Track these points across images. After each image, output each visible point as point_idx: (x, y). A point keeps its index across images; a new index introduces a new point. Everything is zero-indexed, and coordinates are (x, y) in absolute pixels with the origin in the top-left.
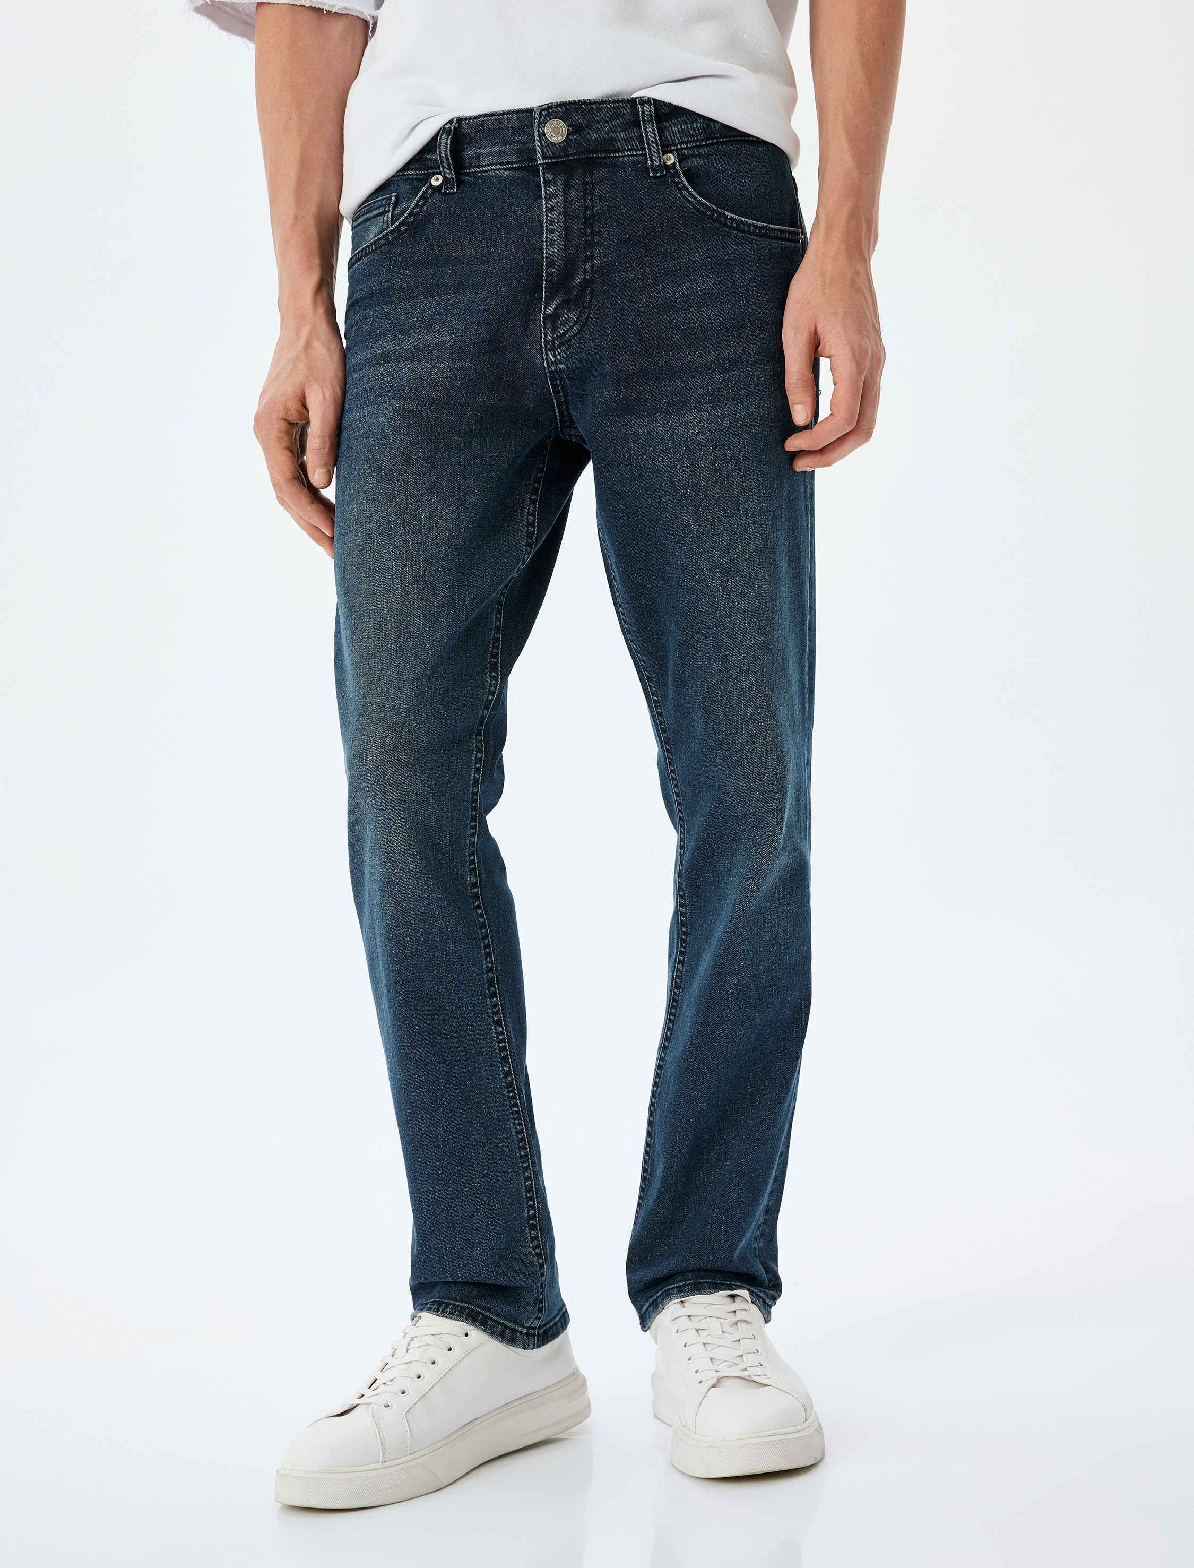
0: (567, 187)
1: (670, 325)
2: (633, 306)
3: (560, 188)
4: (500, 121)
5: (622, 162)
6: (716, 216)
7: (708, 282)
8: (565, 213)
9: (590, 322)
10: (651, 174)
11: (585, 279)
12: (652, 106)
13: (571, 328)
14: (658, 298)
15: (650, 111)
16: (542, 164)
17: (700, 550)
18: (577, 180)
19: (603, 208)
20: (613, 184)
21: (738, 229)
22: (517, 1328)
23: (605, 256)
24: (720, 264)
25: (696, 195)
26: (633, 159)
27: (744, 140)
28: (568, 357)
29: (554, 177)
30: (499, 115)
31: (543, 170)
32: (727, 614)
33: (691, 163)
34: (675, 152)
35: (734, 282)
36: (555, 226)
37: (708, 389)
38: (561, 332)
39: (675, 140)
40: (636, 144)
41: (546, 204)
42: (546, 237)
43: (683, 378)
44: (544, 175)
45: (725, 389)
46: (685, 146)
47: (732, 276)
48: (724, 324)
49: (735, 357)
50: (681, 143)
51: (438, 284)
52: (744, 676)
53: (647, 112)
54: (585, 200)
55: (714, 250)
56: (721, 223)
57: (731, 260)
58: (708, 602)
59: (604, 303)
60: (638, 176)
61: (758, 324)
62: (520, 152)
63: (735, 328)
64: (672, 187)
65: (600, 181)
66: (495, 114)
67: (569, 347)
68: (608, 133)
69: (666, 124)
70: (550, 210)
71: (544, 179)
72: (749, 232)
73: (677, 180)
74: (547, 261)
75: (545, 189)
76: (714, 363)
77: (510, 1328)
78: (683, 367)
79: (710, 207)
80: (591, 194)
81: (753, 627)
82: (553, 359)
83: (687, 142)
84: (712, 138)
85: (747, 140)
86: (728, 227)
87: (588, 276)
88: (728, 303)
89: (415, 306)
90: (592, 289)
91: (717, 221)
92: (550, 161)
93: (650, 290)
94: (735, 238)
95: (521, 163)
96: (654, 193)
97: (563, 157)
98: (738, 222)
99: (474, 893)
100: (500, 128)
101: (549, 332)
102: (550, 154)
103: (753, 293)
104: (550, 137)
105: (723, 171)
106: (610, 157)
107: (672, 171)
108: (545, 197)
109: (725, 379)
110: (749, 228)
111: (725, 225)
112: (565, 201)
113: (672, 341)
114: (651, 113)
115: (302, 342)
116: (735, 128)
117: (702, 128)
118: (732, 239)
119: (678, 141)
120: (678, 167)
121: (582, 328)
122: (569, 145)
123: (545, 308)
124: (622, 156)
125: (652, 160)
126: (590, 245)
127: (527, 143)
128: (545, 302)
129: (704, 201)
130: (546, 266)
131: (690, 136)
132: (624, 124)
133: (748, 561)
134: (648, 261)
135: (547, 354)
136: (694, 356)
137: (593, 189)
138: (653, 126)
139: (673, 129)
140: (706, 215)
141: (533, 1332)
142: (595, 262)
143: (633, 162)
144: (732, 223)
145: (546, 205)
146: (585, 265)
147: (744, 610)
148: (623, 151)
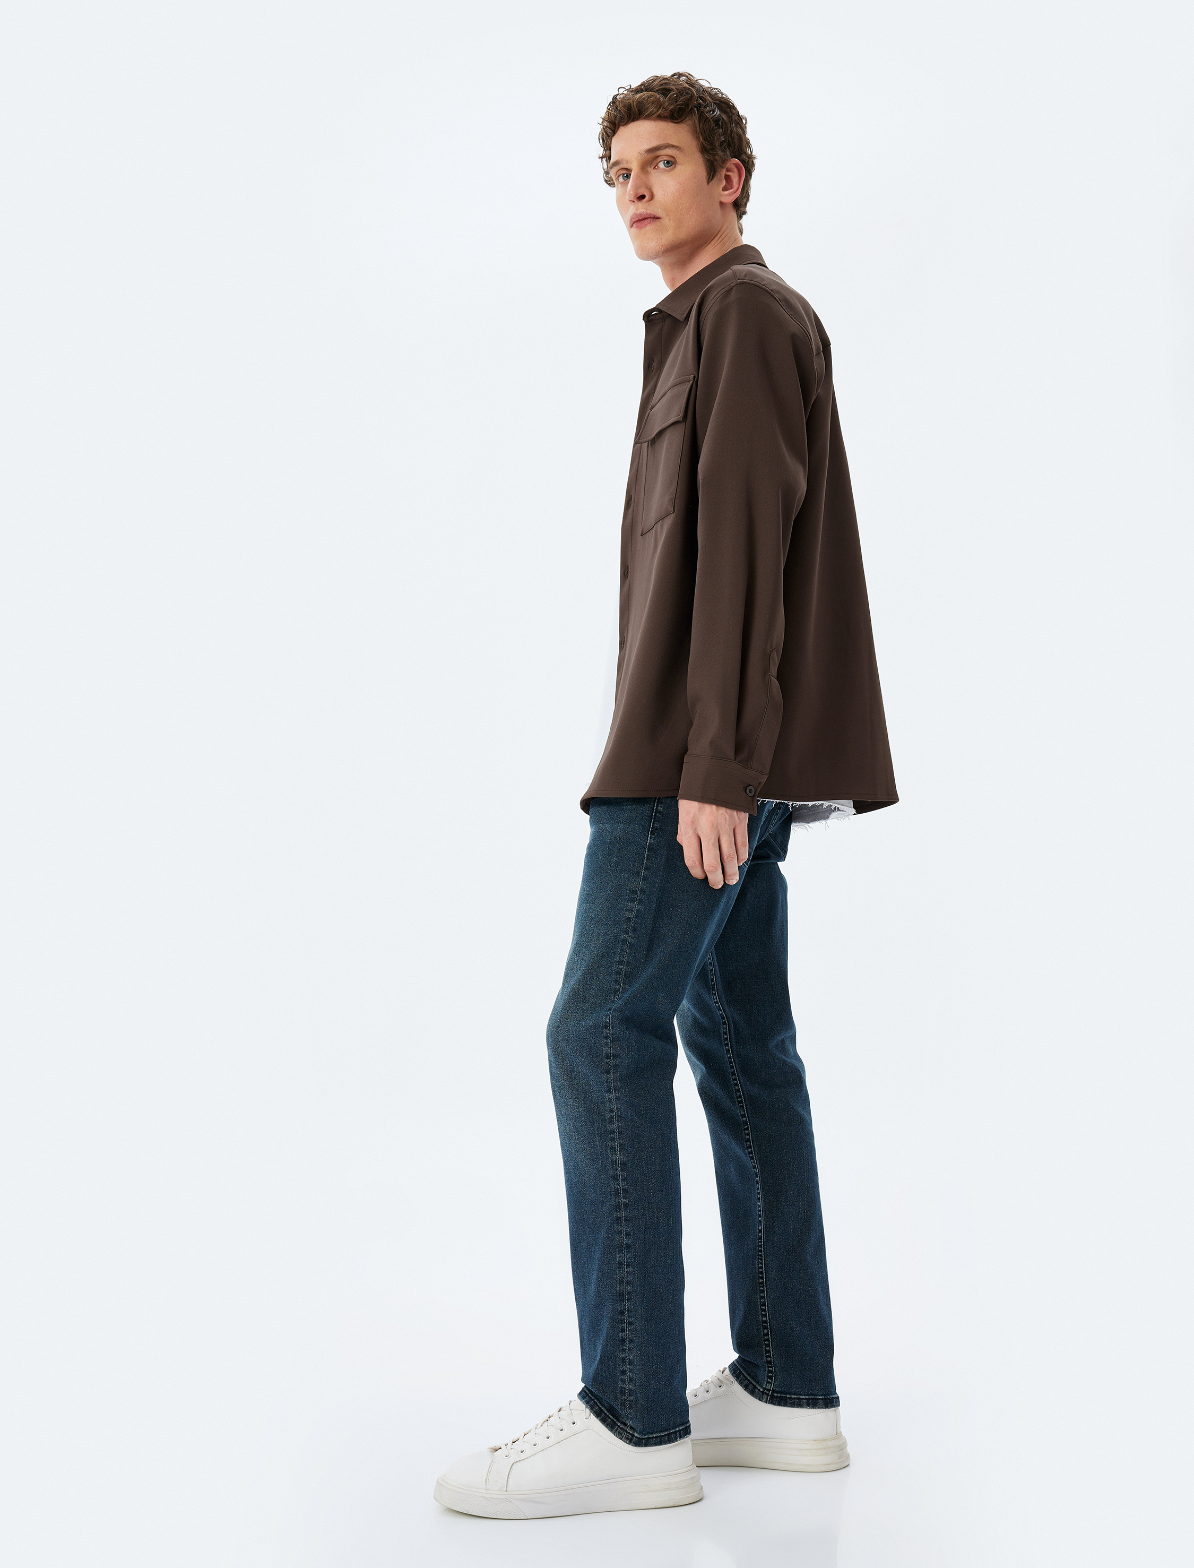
22: (758, 1386)
77: (753, 1384)
99: (744, 1120)
141: (767, 1392)
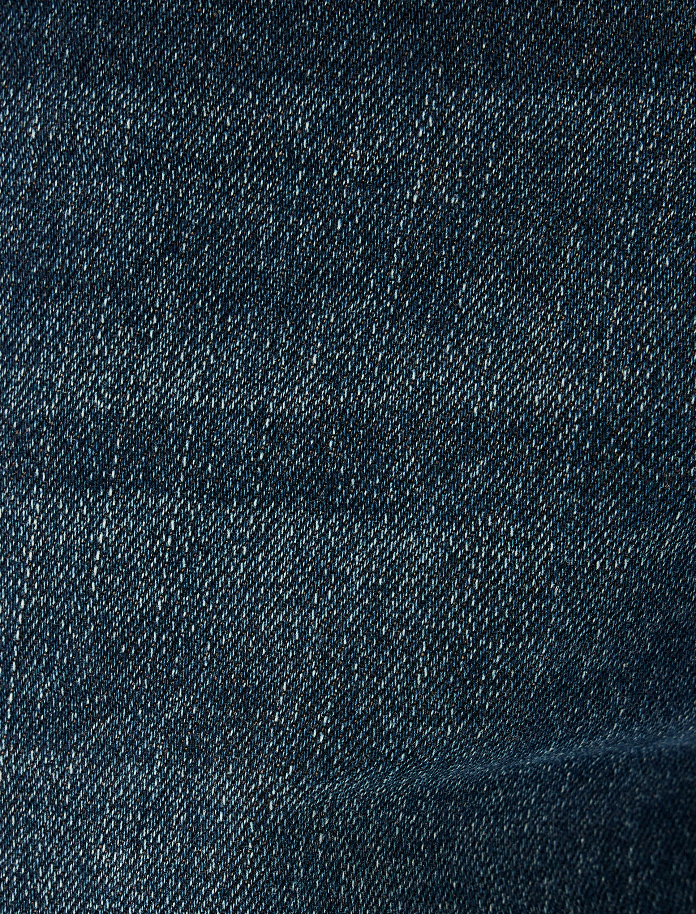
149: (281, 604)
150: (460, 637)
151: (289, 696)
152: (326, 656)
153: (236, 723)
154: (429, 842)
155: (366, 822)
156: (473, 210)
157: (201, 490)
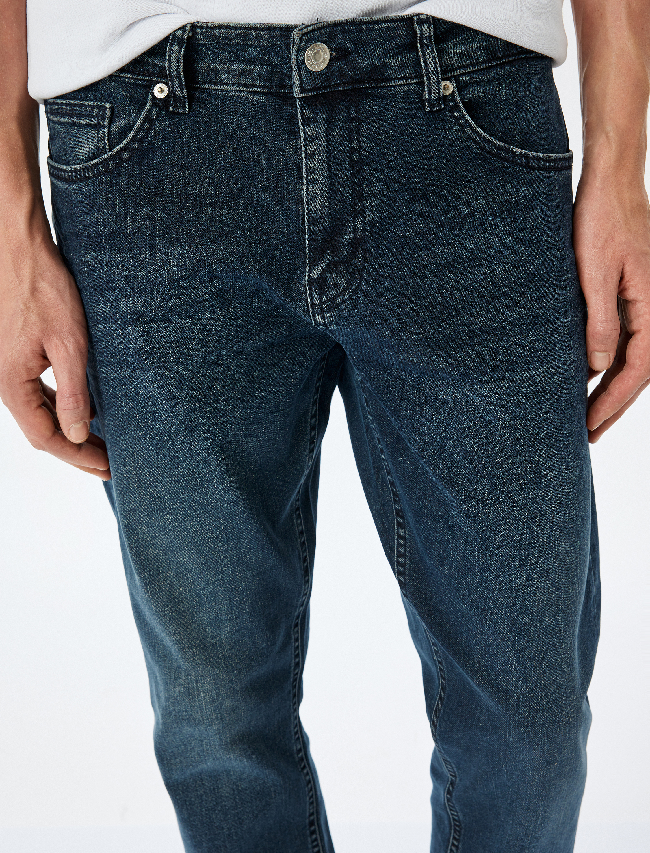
0: (330, 124)
1: (456, 286)
2: (413, 266)
3: (322, 128)
4: (246, 37)
5: (393, 93)
6: (502, 154)
7: (497, 232)
8: (328, 158)
9: (363, 286)
10: (428, 109)
11: (355, 238)
12: (432, 27)
13: (341, 293)
14: (442, 255)
15: (430, 33)
16: (300, 98)
17: (495, 526)
18: (341, 115)
19: (372, 150)
20: (383, 120)
21: (527, 166)
23: (378, 209)
24: (510, 209)
25: (481, 132)
26: (405, 88)
27: (528, 58)
28: (339, 320)
29: (314, 114)
30: (244, 29)
31: (301, 104)
32: (525, 592)
33: (472, 93)
34: (453, 80)
35: (527, 228)
36: (316, 176)
37: (504, 354)
38: (330, 296)
39: (453, 65)
40: (410, 71)
41: (306, 148)
42: (307, 189)
43: (475, 345)
44: (302, 111)
45: (523, 353)
46: (465, 71)
47: (525, 222)
48: (519, 279)
49: (532, 315)
50: (460, 68)
51: (178, 231)
52: (543, 656)
53: (426, 34)
54: (351, 141)
55: (502, 194)
56: (508, 161)
57: (521, 204)
58: (503, 581)
59: (379, 265)
60: (411, 109)
61: (555, 273)
62: (270, 76)
63: (531, 282)
64: (452, 123)
65: (368, 117)
66: (240, 28)
67: (340, 311)
68: (378, 58)
69: (445, 46)
70: (312, 156)
71: (302, 116)
72: (539, 168)
73: (457, 114)
74: (309, 218)
75: (304, 129)
76: (509, 325)
78: (474, 333)
79: (496, 144)
80: (358, 133)
81: (552, 604)
82: (322, 321)
83: (467, 66)
84: (494, 59)
85: (531, 57)
86: (517, 164)
87: (359, 235)
88: (522, 254)
89: (154, 256)
90: (364, 249)
91: (504, 159)
92: (310, 94)
93: (433, 247)
94: (525, 177)
95: (270, 88)
96: (432, 132)
97: (324, 88)
98: (527, 158)
100: (246, 45)
101: (316, 296)
102: (310, 86)
103: (547, 238)
104: (311, 66)
105: (507, 100)
106: (380, 87)
107: (451, 104)
108: (305, 140)
109: (522, 341)
110: (539, 163)
111: (514, 163)
112: (328, 143)
113: (460, 304)
114: (430, 34)
115: (26, 287)
116: (518, 46)
117: (484, 48)
118: (521, 179)
119: (456, 66)
120: (458, 99)
121: (354, 293)
122: (332, 74)
123: (310, 271)
124: (393, 86)
125: (430, 93)
126: (360, 196)
127: (279, 66)
128: (310, 264)
129: (489, 138)
130: (309, 223)
131: (471, 58)
132: (398, 47)
133: (549, 536)
134: (428, 212)
135: (314, 317)
136: (486, 319)
137: (359, 127)
138: (433, 52)
139: (452, 51)
140: (492, 154)
142: (367, 218)
143: (405, 92)
144: (521, 160)
145: (306, 150)
146: (354, 222)
147: (543, 587)
148: (395, 80)
149: (165, 338)
150: (198, 335)
151: (172, 353)
152: (176, 345)
153: (164, 361)
154: (209, 373)
155: (194, 371)
156: (178, 270)
157: (145, 323)
